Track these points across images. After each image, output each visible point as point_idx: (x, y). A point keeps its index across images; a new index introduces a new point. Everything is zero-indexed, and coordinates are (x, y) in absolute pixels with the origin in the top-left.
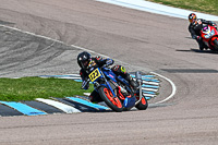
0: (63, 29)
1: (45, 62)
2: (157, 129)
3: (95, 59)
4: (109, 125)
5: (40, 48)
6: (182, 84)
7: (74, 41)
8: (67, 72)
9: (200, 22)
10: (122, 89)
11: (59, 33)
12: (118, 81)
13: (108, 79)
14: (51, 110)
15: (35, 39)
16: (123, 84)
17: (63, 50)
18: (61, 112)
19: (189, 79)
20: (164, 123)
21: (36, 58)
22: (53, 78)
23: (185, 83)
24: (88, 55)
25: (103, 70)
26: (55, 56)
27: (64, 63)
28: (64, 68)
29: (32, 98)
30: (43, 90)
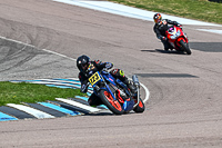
0: (34, 34)
1: (16, 66)
2: (130, 135)
3: (94, 63)
4: (81, 131)
5: (11, 52)
6: (155, 89)
7: (45, 45)
8: (39, 76)
9: (165, 23)
10: (121, 92)
11: (30, 37)
12: (117, 84)
13: (108, 82)
14: (22, 116)
15: (6, 43)
16: (121, 87)
17: (34, 54)
18: (32, 117)
19: (163, 84)
20: (137, 129)
21: (7, 62)
22: (24, 83)
23: (159, 88)
24: (87, 59)
25: (103, 74)
26: (26, 60)
27: (36, 67)
28: (35, 72)
29: (3, 104)
30: (14, 95)
